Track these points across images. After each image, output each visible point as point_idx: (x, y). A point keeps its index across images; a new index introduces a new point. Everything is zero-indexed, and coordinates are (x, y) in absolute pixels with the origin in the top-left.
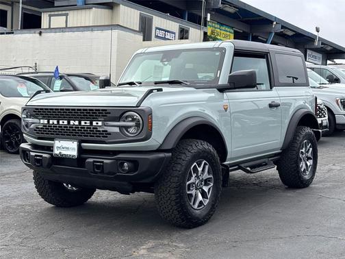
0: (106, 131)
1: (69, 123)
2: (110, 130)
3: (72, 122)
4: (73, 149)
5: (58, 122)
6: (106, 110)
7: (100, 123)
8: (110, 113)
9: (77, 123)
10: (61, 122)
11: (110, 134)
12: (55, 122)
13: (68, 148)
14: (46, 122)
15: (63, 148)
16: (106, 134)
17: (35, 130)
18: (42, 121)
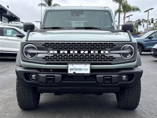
0: (113, 57)
1: (79, 52)
2: (115, 56)
3: (82, 52)
4: (86, 69)
6: (113, 44)
7: (107, 52)
8: (115, 45)
10: (72, 52)
11: (115, 58)
12: (66, 52)
13: (80, 69)
14: (56, 52)
15: (77, 69)
16: (112, 58)
17: (43, 58)
18: (51, 52)
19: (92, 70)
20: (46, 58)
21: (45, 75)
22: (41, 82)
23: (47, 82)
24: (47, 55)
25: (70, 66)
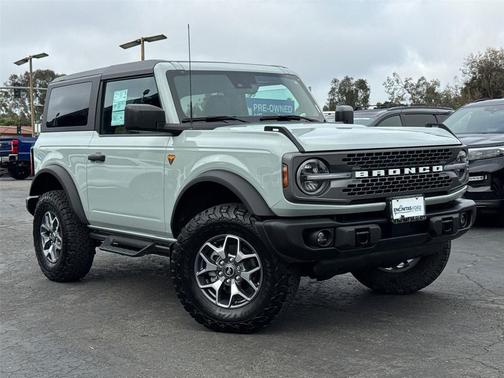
0: (448, 177)
1: (402, 171)
2: (450, 175)
3: (407, 171)
4: (418, 208)
5: (387, 173)
6: (448, 150)
8: (451, 153)
9: (413, 170)
10: (391, 172)
11: (451, 180)
12: (382, 173)
13: (409, 208)
14: (366, 174)
15: (404, 209)
16: (448, 181)
17: (345, 190)
18: (358, 174)
19: (429, 208)
20: (348, 189)
21: (352, 229)
22: (347, 247)
23: (358, 245)
24: (350, 182)
25: (395, 204)
